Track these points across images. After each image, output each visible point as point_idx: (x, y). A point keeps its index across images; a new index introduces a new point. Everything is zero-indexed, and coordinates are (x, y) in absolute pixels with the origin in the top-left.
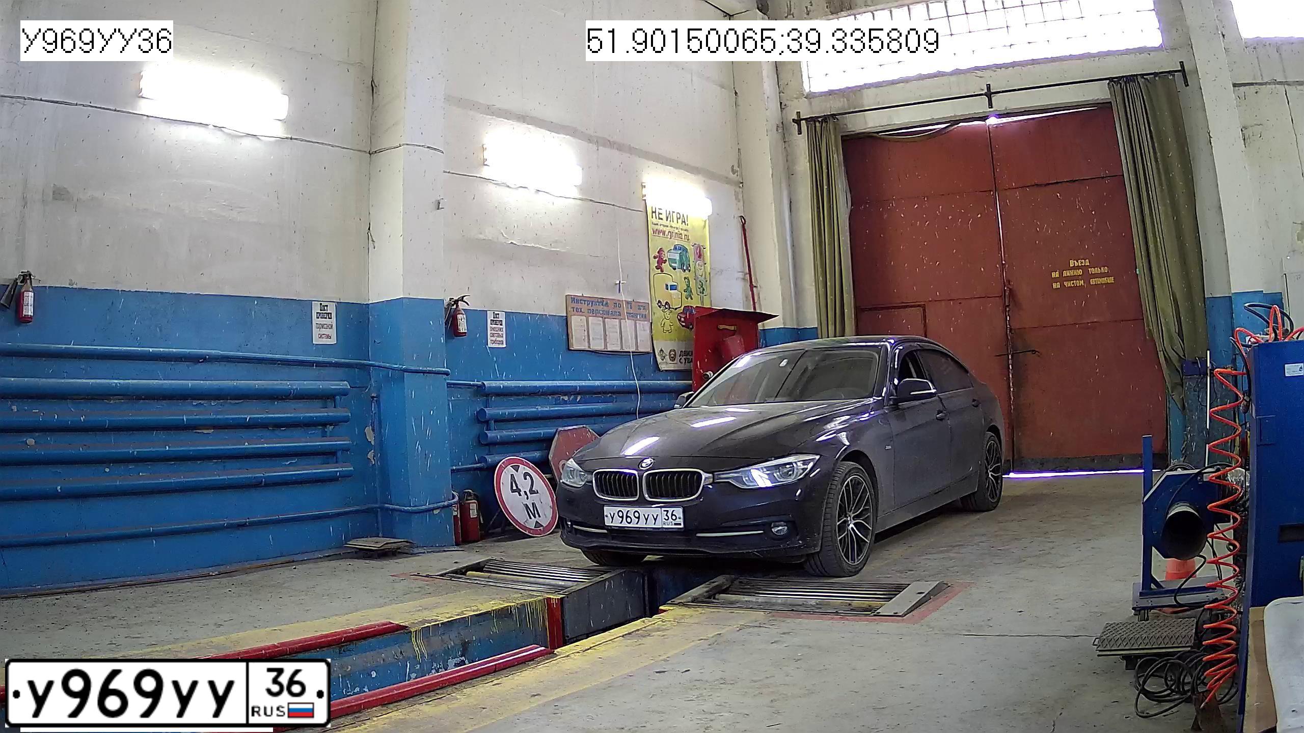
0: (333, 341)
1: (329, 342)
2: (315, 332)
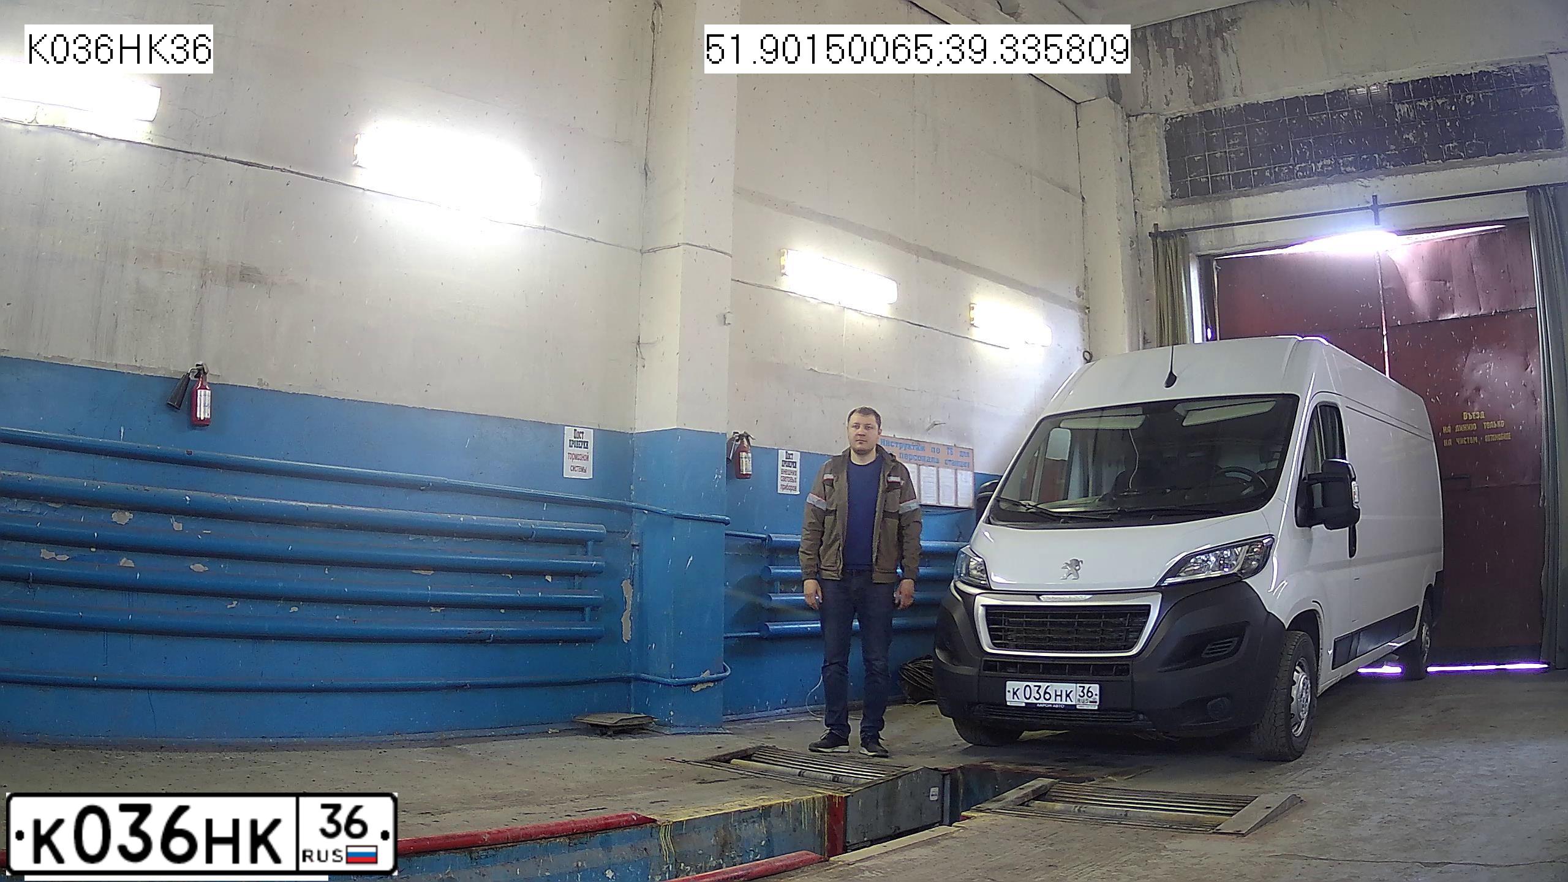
0: (589, 475)
1: (583, 476)
2: (568, 463)
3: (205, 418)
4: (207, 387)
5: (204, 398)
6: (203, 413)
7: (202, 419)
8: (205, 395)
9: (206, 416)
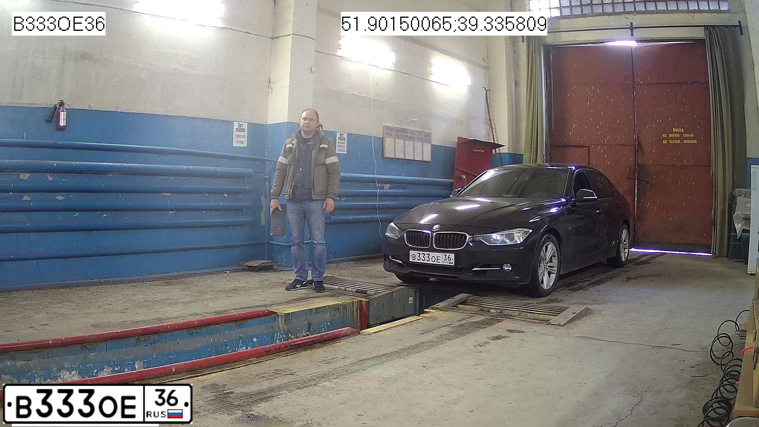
0: (245, 145)
1: (242, 145)
2: (235, 139)
3: (63, 126)
4: (65, 111)
5: (63, 115)
6: (62, 123)
7: (62, 126)
8: (64, 114)
9: (64, 124)
